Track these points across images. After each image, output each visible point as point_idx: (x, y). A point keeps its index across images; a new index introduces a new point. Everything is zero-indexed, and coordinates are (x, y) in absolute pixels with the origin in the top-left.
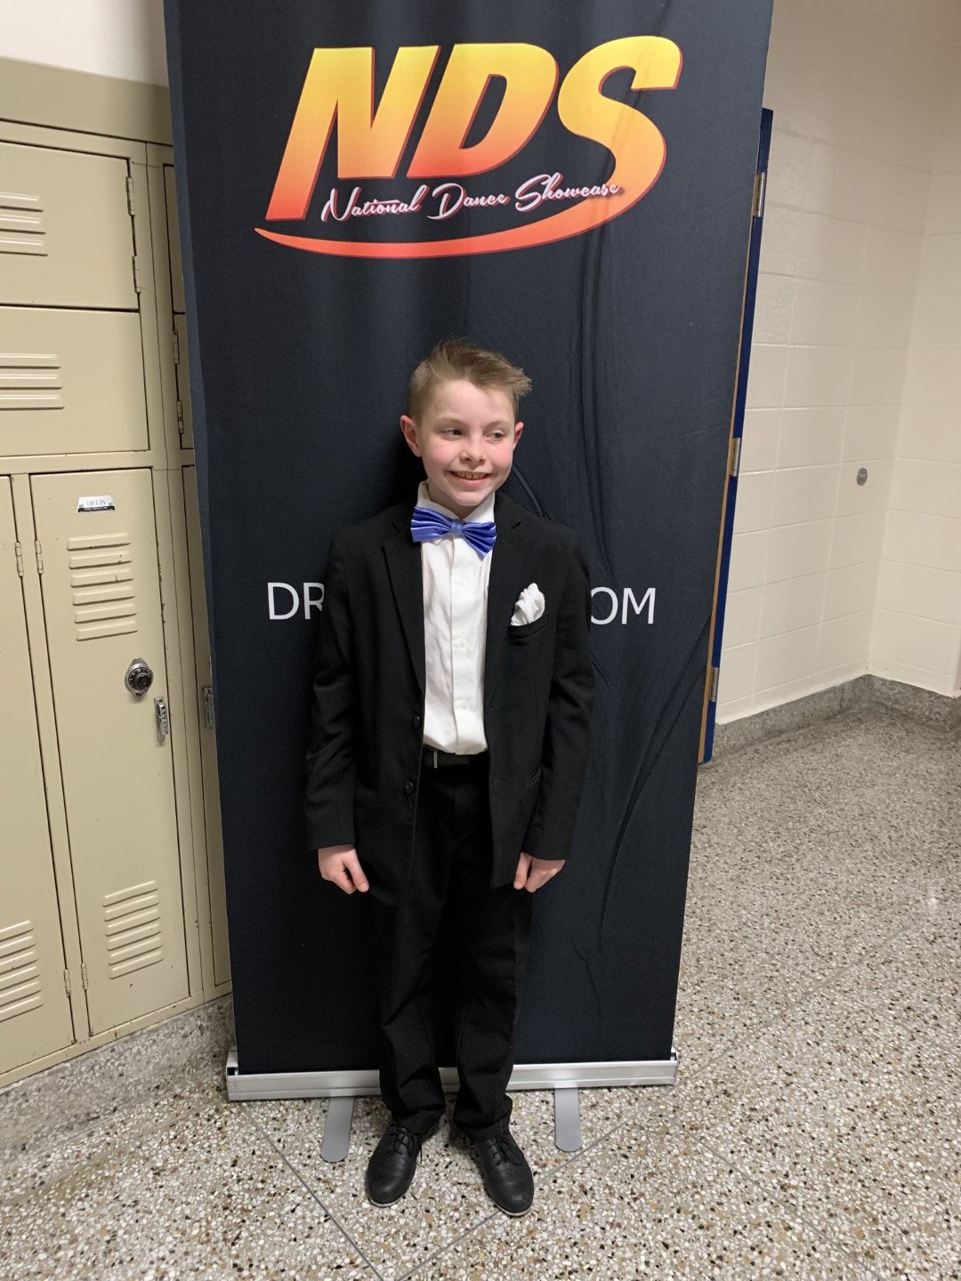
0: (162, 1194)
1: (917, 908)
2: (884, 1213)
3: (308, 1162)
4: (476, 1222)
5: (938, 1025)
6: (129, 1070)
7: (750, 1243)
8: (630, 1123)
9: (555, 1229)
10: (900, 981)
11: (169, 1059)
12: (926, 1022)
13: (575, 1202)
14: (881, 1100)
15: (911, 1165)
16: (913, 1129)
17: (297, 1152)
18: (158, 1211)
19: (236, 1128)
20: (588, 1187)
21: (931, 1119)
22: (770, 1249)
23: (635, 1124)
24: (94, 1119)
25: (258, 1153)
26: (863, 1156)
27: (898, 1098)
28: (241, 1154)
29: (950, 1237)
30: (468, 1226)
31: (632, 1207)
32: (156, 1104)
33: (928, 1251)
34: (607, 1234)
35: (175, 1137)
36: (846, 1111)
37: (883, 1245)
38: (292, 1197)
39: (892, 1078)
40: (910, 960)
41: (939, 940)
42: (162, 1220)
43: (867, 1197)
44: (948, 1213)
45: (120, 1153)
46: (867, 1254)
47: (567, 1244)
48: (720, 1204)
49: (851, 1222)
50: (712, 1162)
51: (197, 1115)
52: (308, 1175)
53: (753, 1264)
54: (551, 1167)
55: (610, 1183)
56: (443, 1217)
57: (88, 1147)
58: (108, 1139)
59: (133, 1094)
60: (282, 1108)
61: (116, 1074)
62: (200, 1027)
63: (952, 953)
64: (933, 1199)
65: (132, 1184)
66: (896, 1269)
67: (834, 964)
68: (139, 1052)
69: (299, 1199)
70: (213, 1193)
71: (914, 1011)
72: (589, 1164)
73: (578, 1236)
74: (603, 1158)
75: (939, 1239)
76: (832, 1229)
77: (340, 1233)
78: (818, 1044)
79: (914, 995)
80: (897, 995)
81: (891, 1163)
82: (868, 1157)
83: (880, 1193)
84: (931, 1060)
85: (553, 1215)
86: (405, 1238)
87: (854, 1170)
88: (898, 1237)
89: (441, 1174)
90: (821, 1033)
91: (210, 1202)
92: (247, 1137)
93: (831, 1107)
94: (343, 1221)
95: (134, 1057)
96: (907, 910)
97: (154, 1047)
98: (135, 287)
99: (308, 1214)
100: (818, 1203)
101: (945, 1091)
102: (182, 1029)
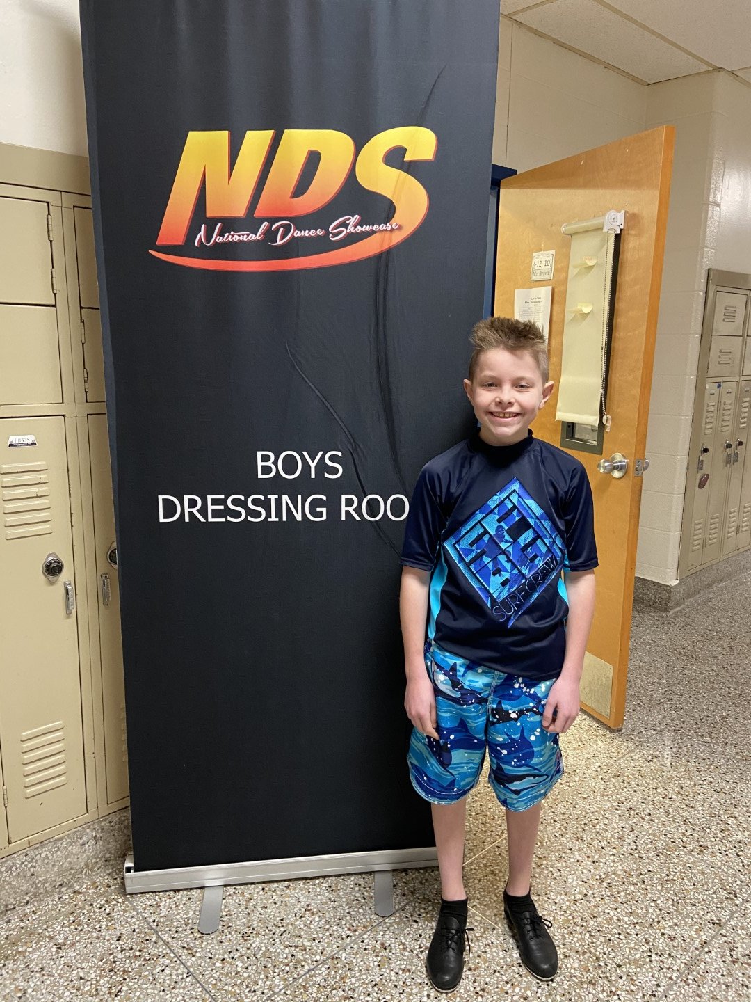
0: (62, 962)
1: (640, 738)
2: (605, 954)
3: (176, 935)
4: (302, 973)
5: (651, 820)
6: (39, 871)
7: (505, 979)
8: (421, 897)
9: (360, 975)
10: (625, 790)
11: (70, 863)
12: (643, 818)
13: (377, 956)
14: (607, 874)
15: (626, 919)
16: (629, 894)
17: (168, 929)
18: (59, 975)
19: (121, 913)
20: (387, 945)
21: (643, 886)
22: (520, 982)
23: (424, 898)
24: (10, 909)
25: (137, 930)
26: (592, 914)
27: (619, 873)
28: (124, 931)
29: (652, 968)
30: (296, 976)
31: (419, 957)
32: (60, 898)
33: (635, 978)
34: (400, 977)
35: (74, 921)
36: (581, 883)
37: (602, 975)
38: (162, 960)
39: (616, 858)
40: (633, 775)
41: (655, 760)
42: (62, 980)
43: (593, 943)
44: (651, 951)
45: (31, 934)
46: (590, 982)
47: (369, 985)
48: (484, 952)
49: (580, 961)
50: (480, 923)
51: (92, 905)
52: (175, 945)
53: (506, 993)
54: (360, 932)
55: (403, 941)
56: (277, 971)
57: (6, 931)
58: (22, 924)
59: (42, 890)
60: (157, 898)
61: (29, 874)
62: (95, 838)
63: (665, 769)
64: (641, 942)
65: (39, 956)
66: (611, 992)
67: (577, 779)
68: (47, 857)
69: (167, 962)
70: (102, 960)
71: (634, 810)
72: (388, 928)
73: (378, 979)
74: (398, 923)
75: (644, 970)
76: (566, 966)
77: (198, 985)
78: (563, 836)
79: (635, 799)
80: (623, 799)
81: (611, 918)
82: (595, 915)
83: (602, 939)
84: (645, 845)
85: (360, 966)
86: (247, 986)
87: (584, 924)
88: (614, 969)
89: (277, 940)
90: (565, 828)
91: (99, 967)
92: (129, 920)
93: (570, 880)
94: (201, 976)
95: (43, 861)
96: (632, 739)
97: (59, 853)
98: (53, 289)
99: (175, 972)
101: (654, 867)
102: (81, 838)
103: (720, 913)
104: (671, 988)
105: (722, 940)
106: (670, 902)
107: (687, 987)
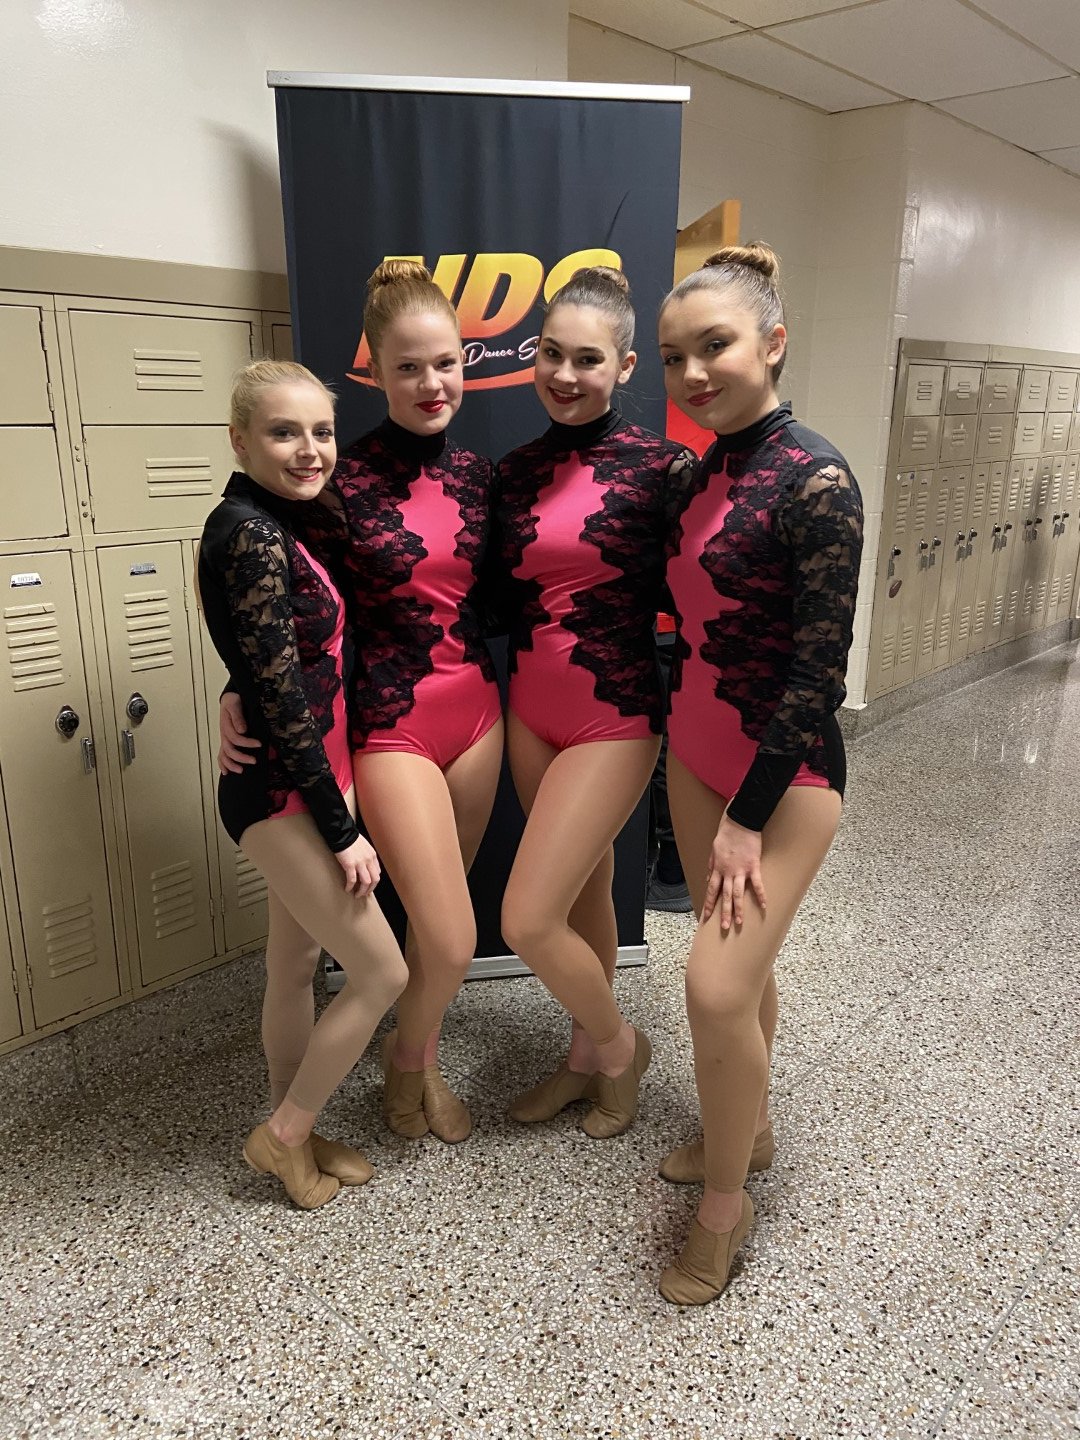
15: (809, 994)
29: (833, 1026)
39: (799, 952)
44: (832, 1015)
45: (254, 1033)
57: (228, 1033)
58: (241, 1027)
61: (244, 982)
64: (823, 1009)
84: (826, 941)
101: (835, 957)
103: (896, 987)
105: (897, 1005)
106: (850, 981)
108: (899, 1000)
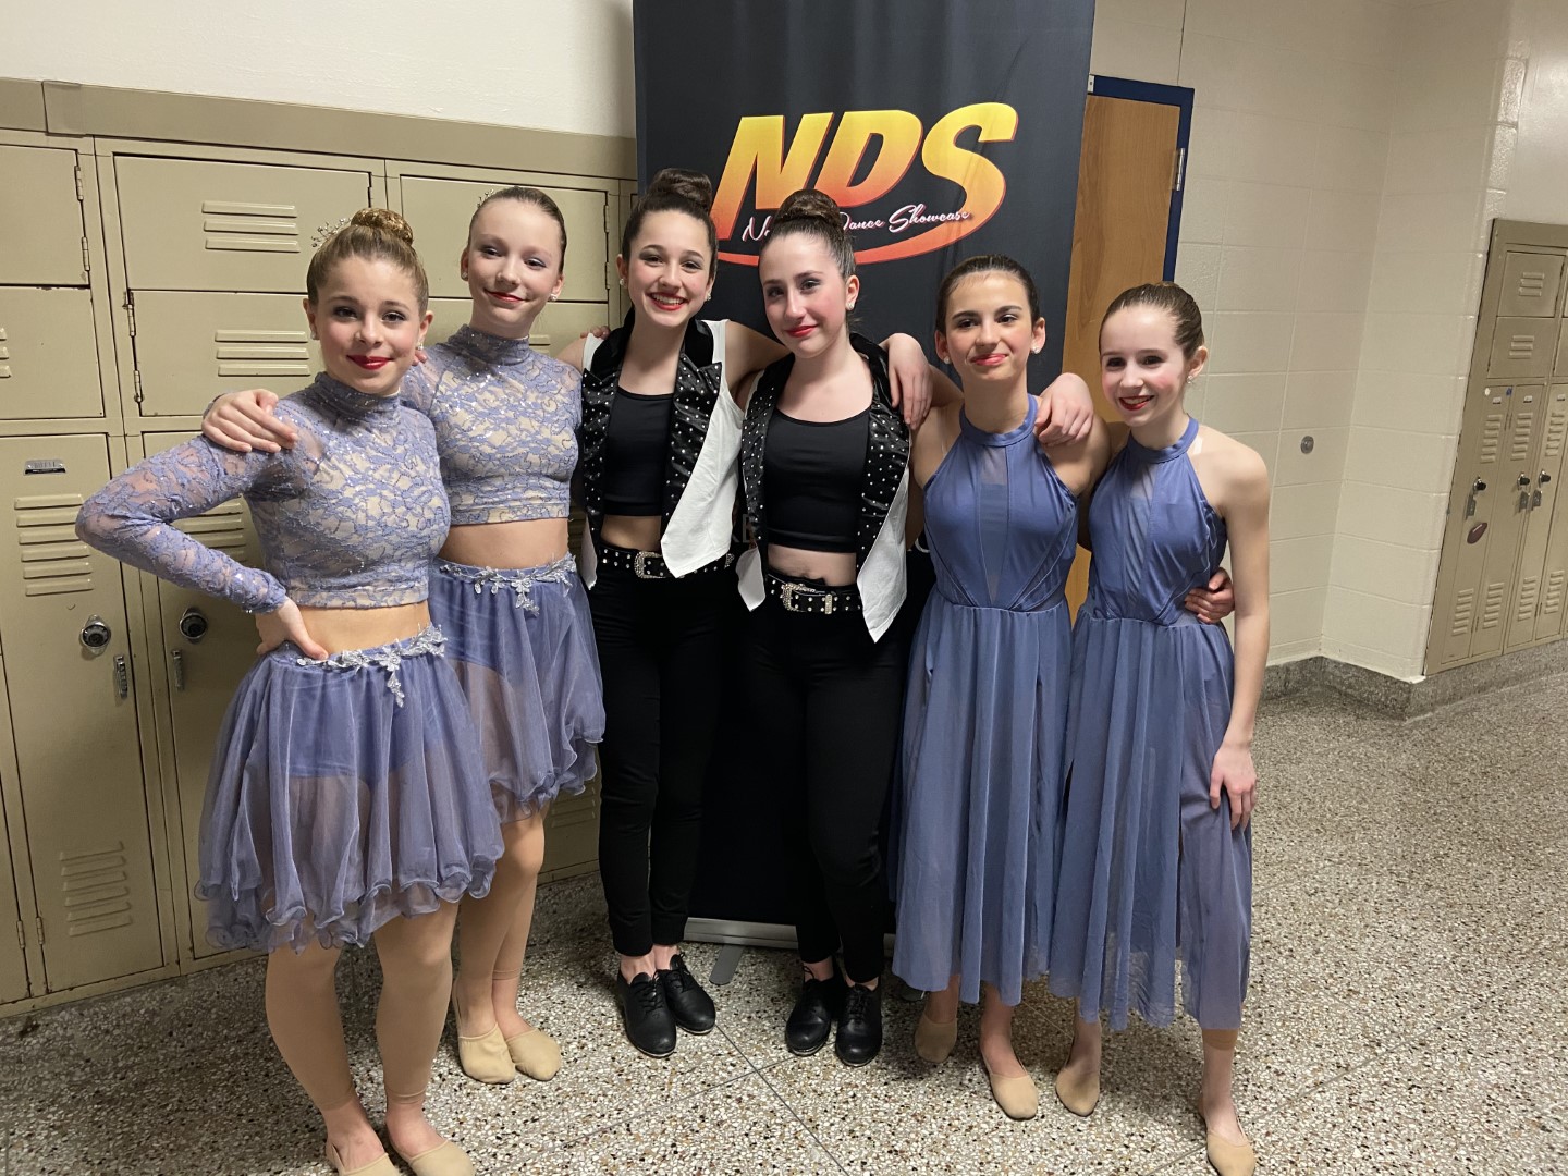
2: (1189, 1074)
77: (723, 1037)
94: (726, 1030)
98: (605, 285)
100: (1131, 1062)
103: (1351, 1058)
104: (1263, 1117)
105: (1343, 1083)
107: (1282, 1120)
108: (1349, 1076)
